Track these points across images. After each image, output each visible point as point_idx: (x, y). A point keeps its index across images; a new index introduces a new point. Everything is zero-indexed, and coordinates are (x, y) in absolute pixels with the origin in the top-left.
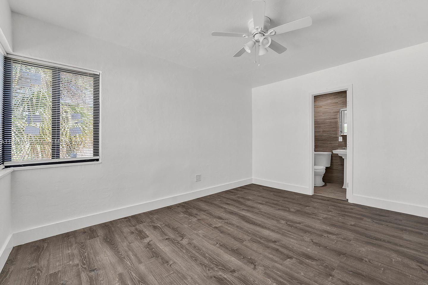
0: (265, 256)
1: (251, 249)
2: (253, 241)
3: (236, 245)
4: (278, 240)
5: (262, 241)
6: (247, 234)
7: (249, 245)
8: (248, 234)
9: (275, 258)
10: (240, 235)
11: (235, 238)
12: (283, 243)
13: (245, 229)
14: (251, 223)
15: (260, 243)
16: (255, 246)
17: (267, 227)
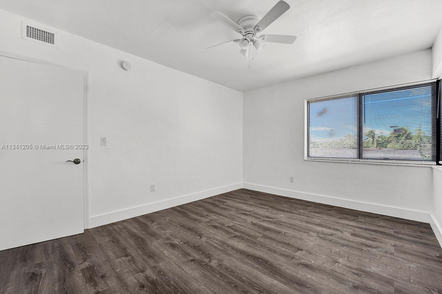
0: (245, 227)
1: (255, 231)
2: (255, 237)
3: (267, 233)
4: (232, 238)
5: (247, 237)
6: (262, 244)
7: (258, 234)
8: (260, 243)
9: (239, 226)
10: (268, 242)
11: (271, 239)
12: (228, 236)
13: (264, 249)
14: (259, 258)
15: (248, 235)
16: (253, 233)
17: (239, 254)
